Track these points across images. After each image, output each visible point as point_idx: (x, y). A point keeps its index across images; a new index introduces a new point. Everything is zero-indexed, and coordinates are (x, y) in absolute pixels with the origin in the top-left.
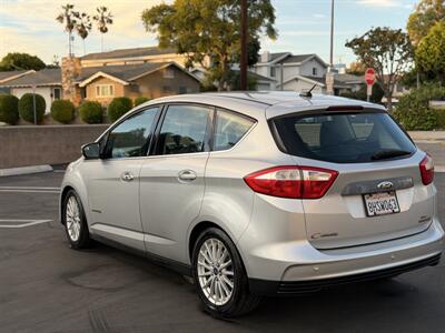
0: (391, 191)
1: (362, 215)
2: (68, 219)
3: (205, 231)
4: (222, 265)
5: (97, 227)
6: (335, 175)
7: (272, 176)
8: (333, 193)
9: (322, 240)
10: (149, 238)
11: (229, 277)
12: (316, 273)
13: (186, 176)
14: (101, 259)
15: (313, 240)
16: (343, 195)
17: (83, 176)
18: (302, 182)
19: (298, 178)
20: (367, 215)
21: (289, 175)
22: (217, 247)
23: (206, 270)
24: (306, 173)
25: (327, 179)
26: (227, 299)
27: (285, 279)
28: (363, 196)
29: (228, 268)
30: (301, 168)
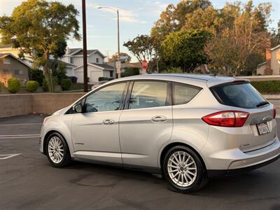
0: (265, 122)
1: (257, 134)
2: (49, 151)
5: (77, 153)
6: (248, 115)
7: (219, 116)
8: (247, 124)
9: (245, 147)
10: (125, 156)
12: (245, 164)
13: (158, 119)
14: (82, 172)
15: (241, 148)
16: (250, 125)
18: (235, 119)
20: (259, 134)
23: (173, 169)
24: (236, 114)
26: (191, 183)
27: (230, 168)
28: (257, 125)
29: (191, 167)
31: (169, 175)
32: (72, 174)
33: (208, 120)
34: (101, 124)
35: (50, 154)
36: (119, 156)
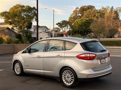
0: (104, 58)
2: (15, 69)
4: (70, 76)
7: (83, 55)
8: (95, 59)
9: (94, 69)
10: (45, 71)
12: (94, 76)
13: (58, 56)
14: (28, 78)
16: (97, 59)
19: (89, 56)
20: (101, 63)
22: (68, 72)
23: (65, 77)
24: (91, 55)
25: (95, 56)
26: (71, 83)
27: (87, 78)
28: (100, 60)
29: (72, 76)
30: (90, 54)
31: (62, 80)
32: (23, 78)
33: (79, 57)
34: (36, 58)
35: (15, 70)
36: (43, 71)
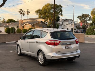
0: (70, 45)
1: (65, 48)
3: (40, 51)
5: (23, 51)
6: (60, 42)
7: (50, 42)
9: (58, 52)
11: (43, 59)
12: (57, 58)
13: (37, 42)
14: (23, 57)
15: (56, 52)
16: (61, 45)
17: (20, 43)
18: (54, 43)
19: (54, 42)
21: (52, 42)
22: (41, 54)
23: (40, 58)
25: (58, 42)
26: (43, 62)
27: (52, 59)
28: (65, 45)
29: (43, 57)
30: (54, 40)
31: (38, 60)
32: (20, 57)
35: (18, 51)
36: (29, 53)
